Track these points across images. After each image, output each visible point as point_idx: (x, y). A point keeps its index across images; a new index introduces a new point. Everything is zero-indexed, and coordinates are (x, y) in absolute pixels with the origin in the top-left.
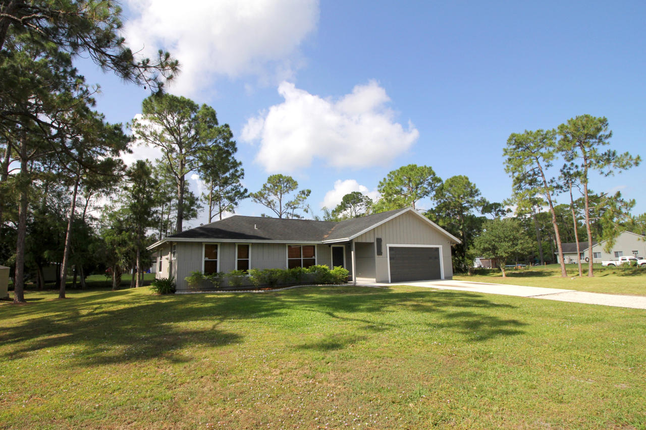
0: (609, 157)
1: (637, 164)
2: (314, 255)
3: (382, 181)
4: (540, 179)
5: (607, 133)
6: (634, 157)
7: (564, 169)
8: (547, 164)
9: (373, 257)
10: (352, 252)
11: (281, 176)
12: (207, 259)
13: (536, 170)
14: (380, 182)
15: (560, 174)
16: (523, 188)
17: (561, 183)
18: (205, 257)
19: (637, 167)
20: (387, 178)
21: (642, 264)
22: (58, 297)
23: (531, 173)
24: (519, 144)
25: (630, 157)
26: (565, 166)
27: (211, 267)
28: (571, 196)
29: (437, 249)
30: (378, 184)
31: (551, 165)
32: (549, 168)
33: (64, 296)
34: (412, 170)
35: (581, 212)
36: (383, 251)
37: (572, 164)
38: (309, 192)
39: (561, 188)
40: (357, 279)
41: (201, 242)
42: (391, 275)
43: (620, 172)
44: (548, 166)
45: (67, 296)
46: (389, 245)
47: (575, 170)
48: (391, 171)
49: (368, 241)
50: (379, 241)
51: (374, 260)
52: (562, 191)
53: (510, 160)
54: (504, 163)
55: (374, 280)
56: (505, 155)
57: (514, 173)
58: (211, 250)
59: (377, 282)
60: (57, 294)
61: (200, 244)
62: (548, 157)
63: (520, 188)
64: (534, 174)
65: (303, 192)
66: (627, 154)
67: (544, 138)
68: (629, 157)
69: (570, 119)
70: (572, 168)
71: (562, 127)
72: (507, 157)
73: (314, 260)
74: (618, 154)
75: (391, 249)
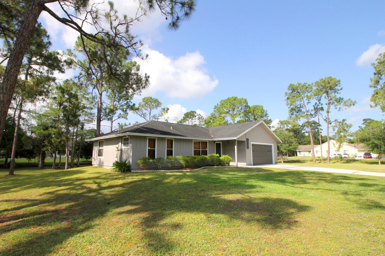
0: (339, 100)
1: (354, 105)
2: (207, 148)
3: (216, 105)
4: (303, 110)
5: (340, 88)
6: (353, 101)
7: (315, 105)
8: (308, 102)
9: (245, 150)
10: (236, 147)
11: (151, 98)
12: (149, 148)
13: (302, 105)
14: (215, 106)
15: (313, 108)
16: (294, 114)
17: (313, 113)
18: (149, 147)
19: (354, 106)
20: (219, 104)
21: (344, 157)
22: (8, 174)
23: (299, 106)
24: (293, 90)
25: (352, 101)
26: (316, 103)
27: (152, 154)
28: (319, 120)
29: (271, 146)
30: (214, 107)
31: (310, 103)
32: (309, 104)
33: (13, 173)
34: (235, 100)
35: (306, 129)
36: (249, 146)
37: (320, 103)
38: (168, 109)
39: (312, 115)
40: (238, 163)
41: (146, 137)
42: (253, 161)
43: (346, 109)
44: (308, 103)
45: (15, 173)
46: (252, 143)
47: (321, 106)
48: (222, 100)
49: (243, 140)
50: (247, 140)
51: (245, 152)
52: (312, 117)
53: (288, 98)
54: (285, 100)
55: (245, 164)
56: (286, 96)
57: (291, 106)
58: (152, 142)
59: (247, 165)
60: (8, 171)
61: (145, 138)
62: (309, 98)
63: (292, 114)
64: (301, 107)
65: (164, 109)
66: (350, 99)
67: (306, 88)
68: (350, 101)
69: (321, 79)
70: (319, 105)
71: (317, 83)
72: (287, 97)
73: (207, 150)
74: (345, 99)
75: (253, 145)
